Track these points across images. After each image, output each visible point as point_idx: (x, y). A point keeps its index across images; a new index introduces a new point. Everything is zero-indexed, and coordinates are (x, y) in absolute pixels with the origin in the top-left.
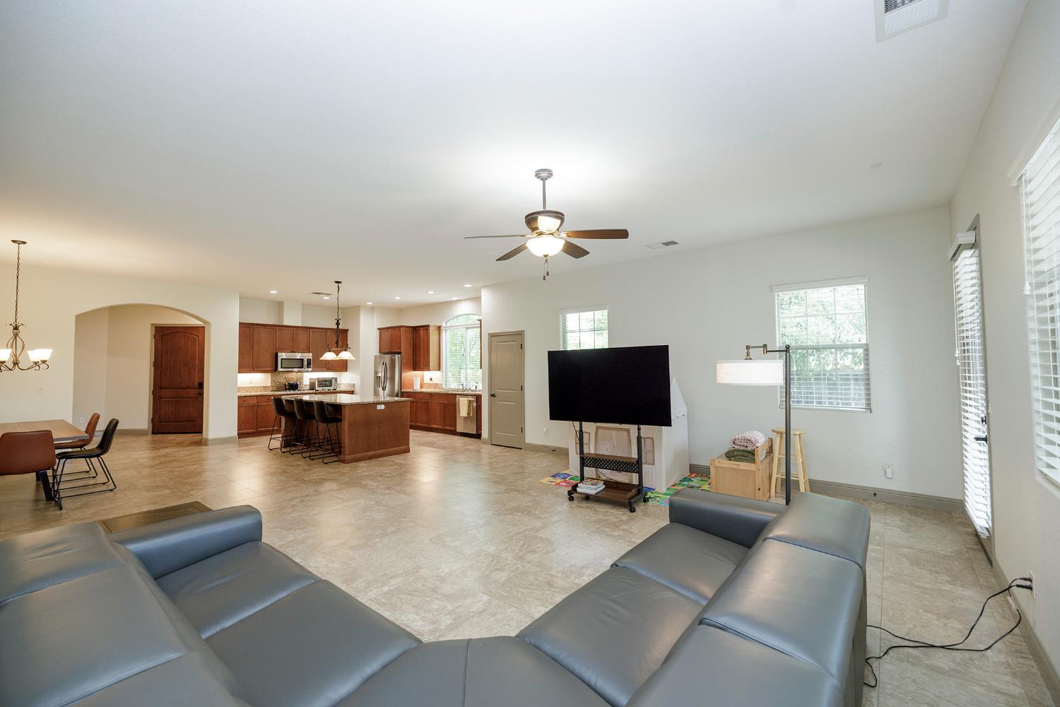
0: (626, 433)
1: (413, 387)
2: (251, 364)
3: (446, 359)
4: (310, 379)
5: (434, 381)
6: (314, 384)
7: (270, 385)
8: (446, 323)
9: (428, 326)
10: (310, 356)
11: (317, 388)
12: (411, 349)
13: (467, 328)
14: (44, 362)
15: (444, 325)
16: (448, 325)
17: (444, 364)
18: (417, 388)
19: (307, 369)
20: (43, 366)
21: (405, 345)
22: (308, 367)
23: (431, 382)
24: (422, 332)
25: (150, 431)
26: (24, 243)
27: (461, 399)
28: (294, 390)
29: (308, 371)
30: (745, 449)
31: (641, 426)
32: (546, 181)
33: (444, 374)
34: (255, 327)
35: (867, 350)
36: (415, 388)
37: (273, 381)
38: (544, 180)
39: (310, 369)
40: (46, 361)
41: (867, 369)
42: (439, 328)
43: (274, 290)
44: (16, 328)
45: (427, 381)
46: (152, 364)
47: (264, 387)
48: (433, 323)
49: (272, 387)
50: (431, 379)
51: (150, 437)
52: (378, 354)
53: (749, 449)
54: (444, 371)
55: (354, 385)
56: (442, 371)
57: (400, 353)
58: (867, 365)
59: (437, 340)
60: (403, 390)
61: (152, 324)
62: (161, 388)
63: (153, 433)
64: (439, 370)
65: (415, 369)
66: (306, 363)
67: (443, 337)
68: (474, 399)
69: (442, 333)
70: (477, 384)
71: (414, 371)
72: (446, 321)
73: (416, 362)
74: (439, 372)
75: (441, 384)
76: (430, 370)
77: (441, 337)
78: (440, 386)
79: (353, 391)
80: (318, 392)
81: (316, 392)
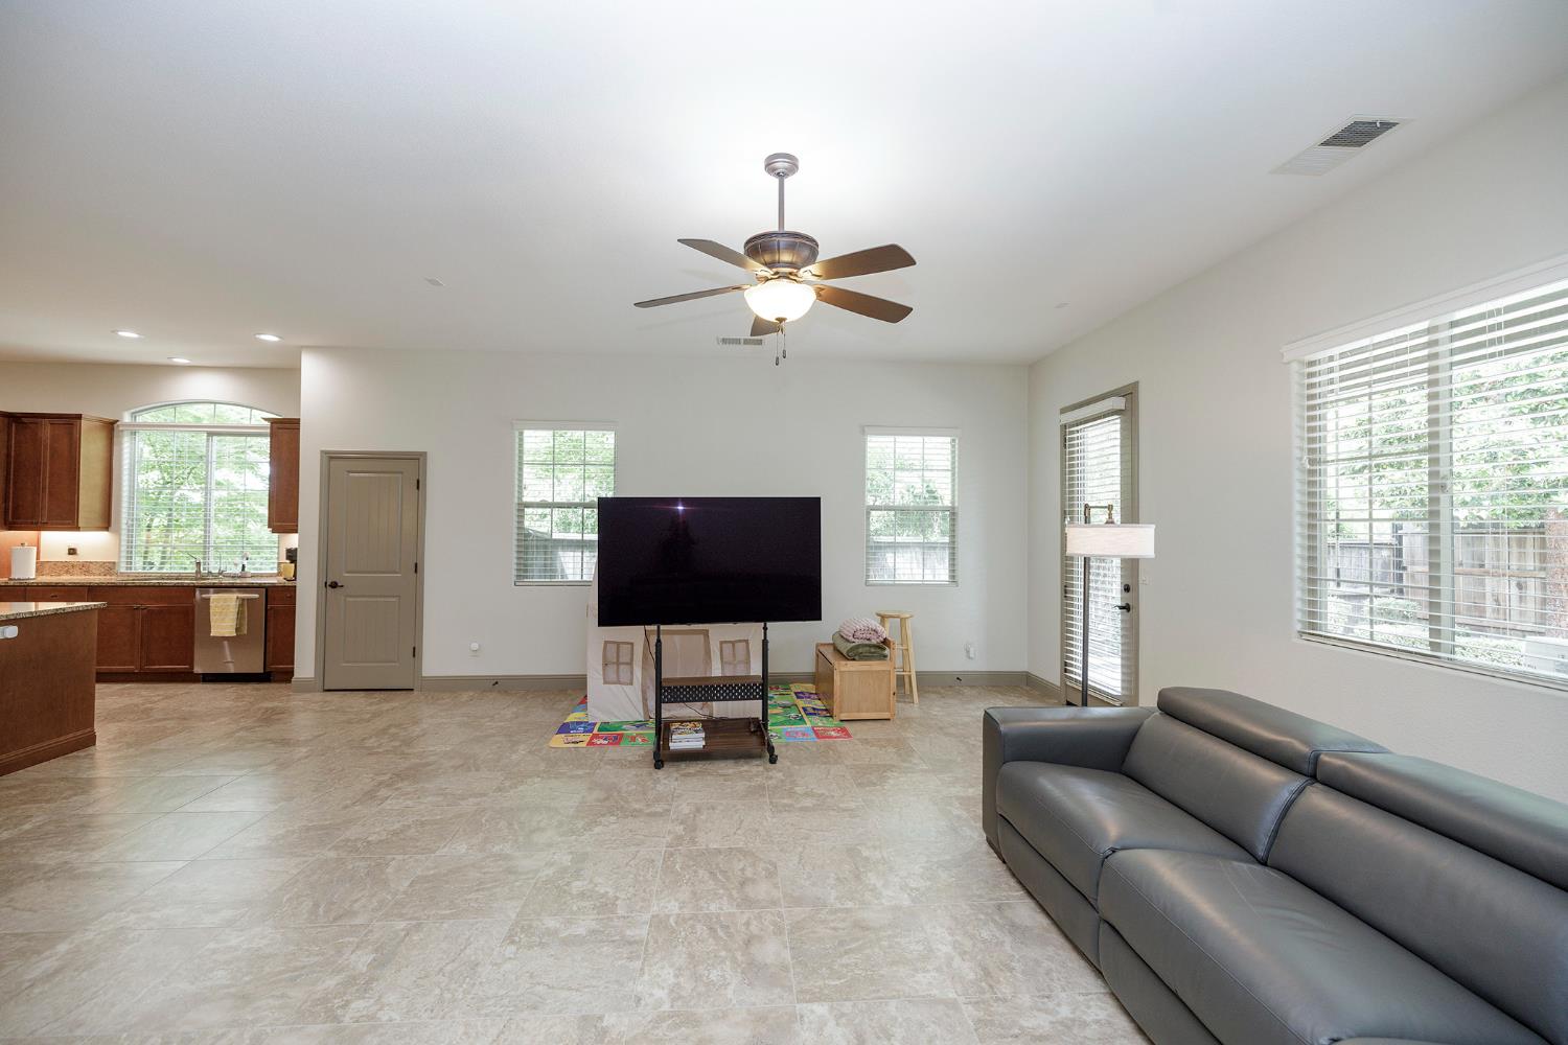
0: (702, 636)
3: (131, 503)
8: (134, 415)
9: (79, 417)
13: (210, 434)
15: (127, 418)
16: (140, 419)
17: (124, 516)
18: (26, 573)
23: (71, 558)
27: (211, 597)
30: (867, 642)
31: (769, 624)
32: (787, 181)
33: (124, 538)
35: (953, 514)
36: (15, 577)
38: (781, 176)
41: (953, 542)
42: (110, 428)
45: (60, 555)
50: (72, 552)
53: (874, 642)
54: (124, 532)
56: (118, 532)
58: (953, 536)
64: (106, 528)
67: (121, 450)
68: (257, 596)
69: (121, 444)
70: (245, 562)
71: (10, 529)
72: (133, 411)
73: (15, 509)
74: (106, 533)
75: (114, 563)
76: (77, 528)
77: (115, 448)
78: (110, 567)
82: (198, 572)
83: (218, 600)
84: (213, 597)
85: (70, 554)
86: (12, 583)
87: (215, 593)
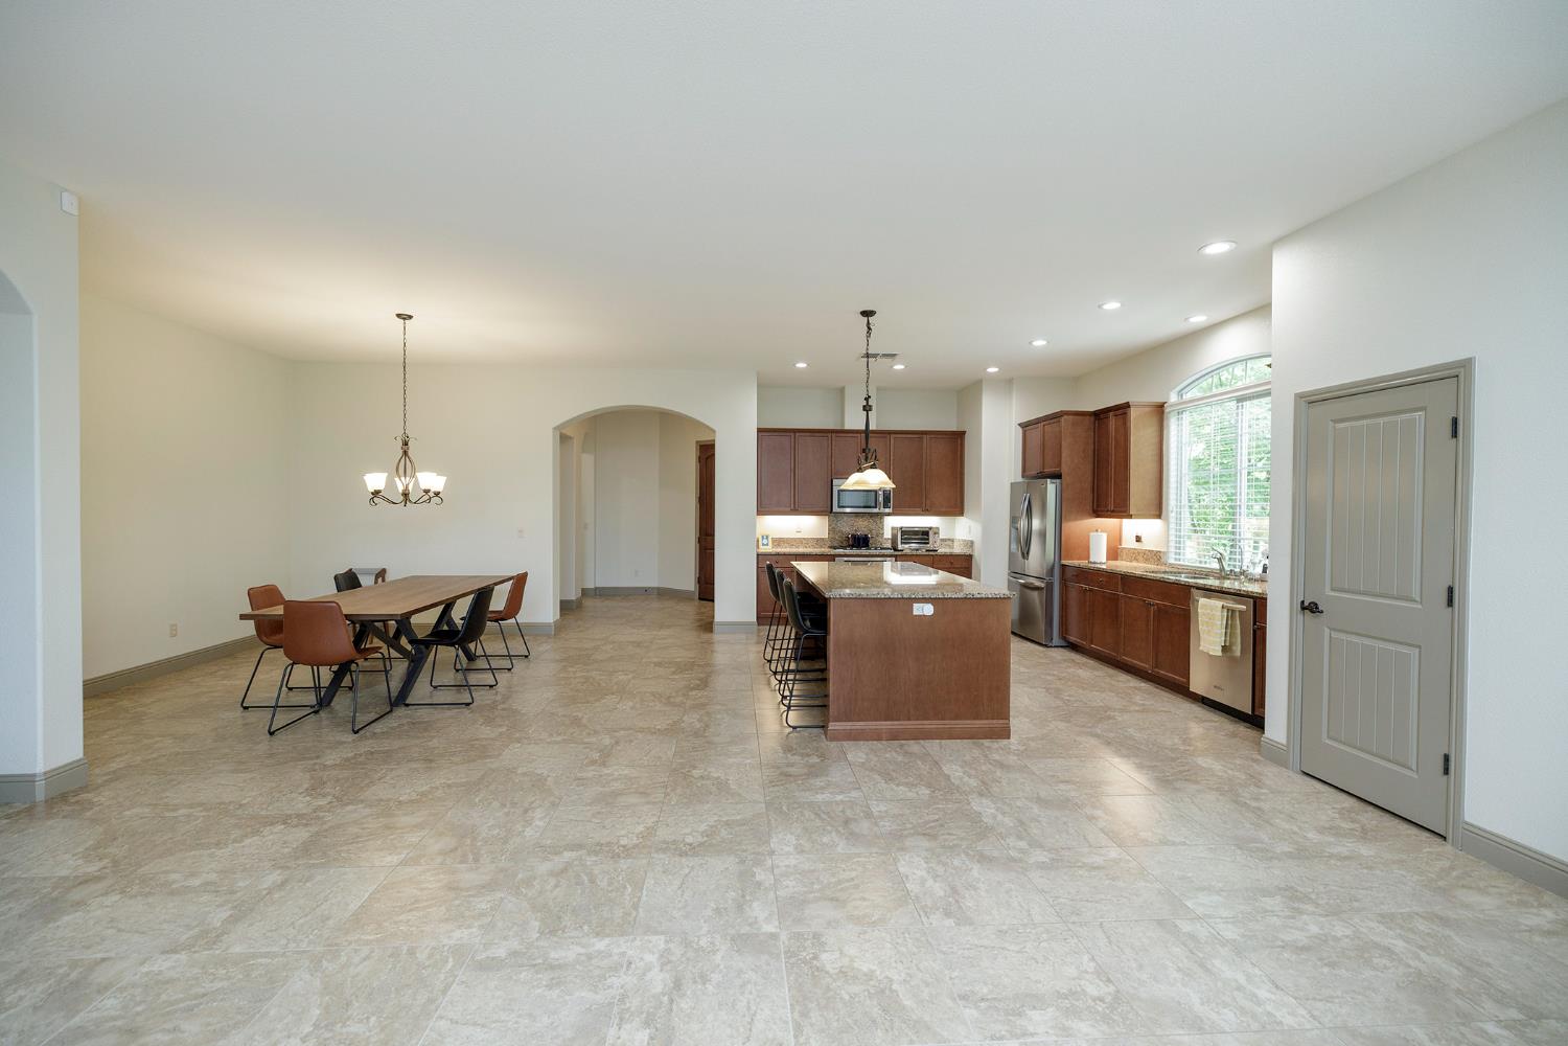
1: (1088, 558)
2: (792, 500)
4: (895, 528)
5: (1147, 545)
7: (826, 536)
8: (1180, 394)
9: (1127, 406)
11: (900, 547)
12: (1089, 467)
13: (1240, 400)
14: (437, 494)
15: (1173, 398)
16: (1188, 396)
17: (1171, 503)
18: (1099, 557)
19: (882, 510)
20: (437, 499)
21: (1073, 457)
22: (886, 506)
23: (1137, 547)
24: (1112, 422)
25: (697, 596)
26: (410, 317)
27: (1203, 601)
28: (860, 547)
29: (889, 514)
33: (1171, 526)
34: (796, 434)
36: (1092, 560)
37: (832, 530)
40: (439, 493)
42: (1160, 409)
43: (803, 362)
44: (406, 444)
45: (1128, 542)
46: (697, 499)
47: (818, 540)
48: (1139, 395)
49: (831, 539)
50: (1138, 539)
51: (697, 602)
52: (1020, 479)
54: (1173, 521)
55: (972, 542)
56: (1167, 521)
57: (1058, 476)
59: (1155, 440)
60: (1064, 562)
61: (697, 442)
62: (706, 534)
63: (700, 599)
64: (1159, 516)
65: (1098, 512)
66: (881, 499)
68: (1245, 608)
69: (1170, 426)
71: (1098, 516)
72: (1179, 388)
74: (1158, 521)
75: (1165, 553)
76: (1128, 516)
77: (1165, 432)
79: (971, 556)
80: (900, 553)
81: (896, 553)
83: (1204, 605)
85: (1137, 541)
86: (1090, 566)
87: (1205, 597)
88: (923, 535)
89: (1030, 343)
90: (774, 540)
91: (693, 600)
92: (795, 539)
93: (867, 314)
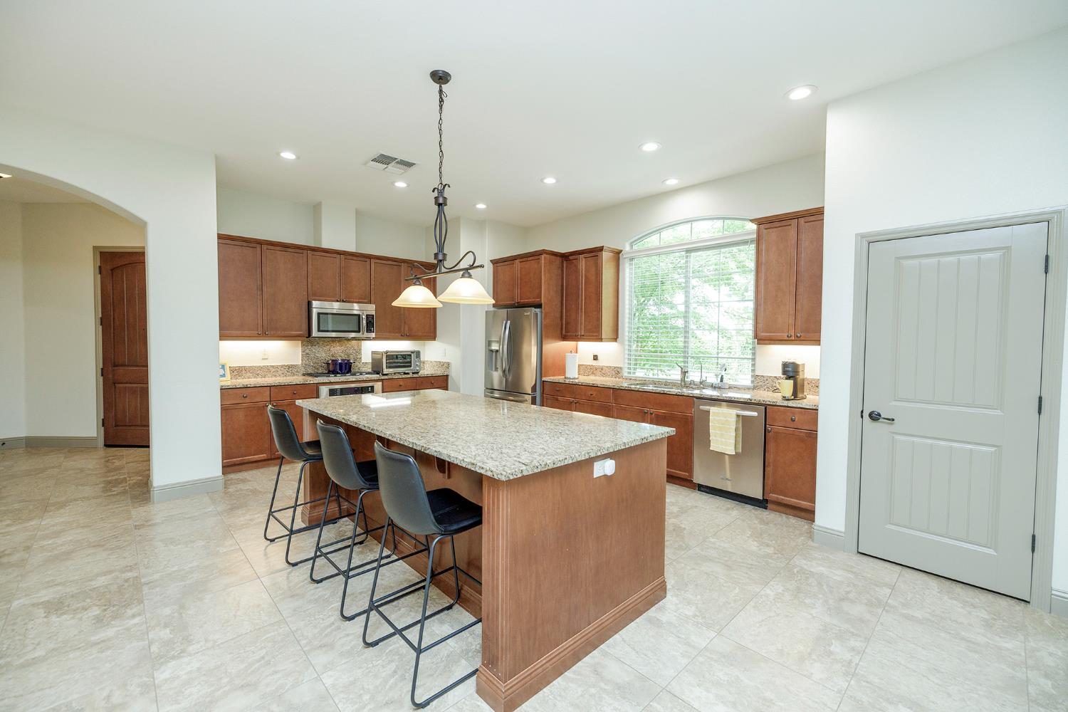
1: (565, 375)
2: (260, 322)
4: (373, 353)
5: (604, 362)
6: (380, 361)
7: (300, 363)
8: (632, 244)
9: (600, 250)
10: (371, 309)
11: (386, 371)
12: (559, 299)
13: (689, 251)
15: (627, 248)
19: (366, 335)
21: (549, 289)
22: (369, 330)
23: (594, 363)
24: (582, 263)
25: (101, 442)
28: (343, 374)
29: (368, 339)
33: (626, 347)
34: (264, 247)
36: (567, 375)
37: (305, 355)
39: (373, 335)
42: (617, 254)
45: (589, 361)
46: (99, 322)
47: (289, 367)
50: (595, 358)
51: (102, 452)
52: (492, 308)
54: (625, 343)
55: (449, 364)
56: (622, 343)
57: (539, 306)
59: (614, 279)
60: (544, 379)
61: (95, 248)
62: (115, 365)
63: (107, 445)
64: (615, 339)
65: (564, 338)
66: (365, 323)
67: (624, 274)
68: (755, 414)
69: (624, 270)
70: (723, 373)
71: (563, 341)
72: (632, 240)
73: (567, 323)
74: (615, 343)
75: (621, 368)
76: (600, 339)
77: (620, 273)
78: (617, 371)
79: (447, 376)
80: (386, 377)
81: (383, 377)
82: (683, 380)
83: (714, 414)
84: (714, 410)
85: (594, 359)
86: (567, 381)
88: (403, 360)
89: (542, 180)
90: (233, 370)
91: (96, 448)
92: (261, 368)
93: (440, 78)
